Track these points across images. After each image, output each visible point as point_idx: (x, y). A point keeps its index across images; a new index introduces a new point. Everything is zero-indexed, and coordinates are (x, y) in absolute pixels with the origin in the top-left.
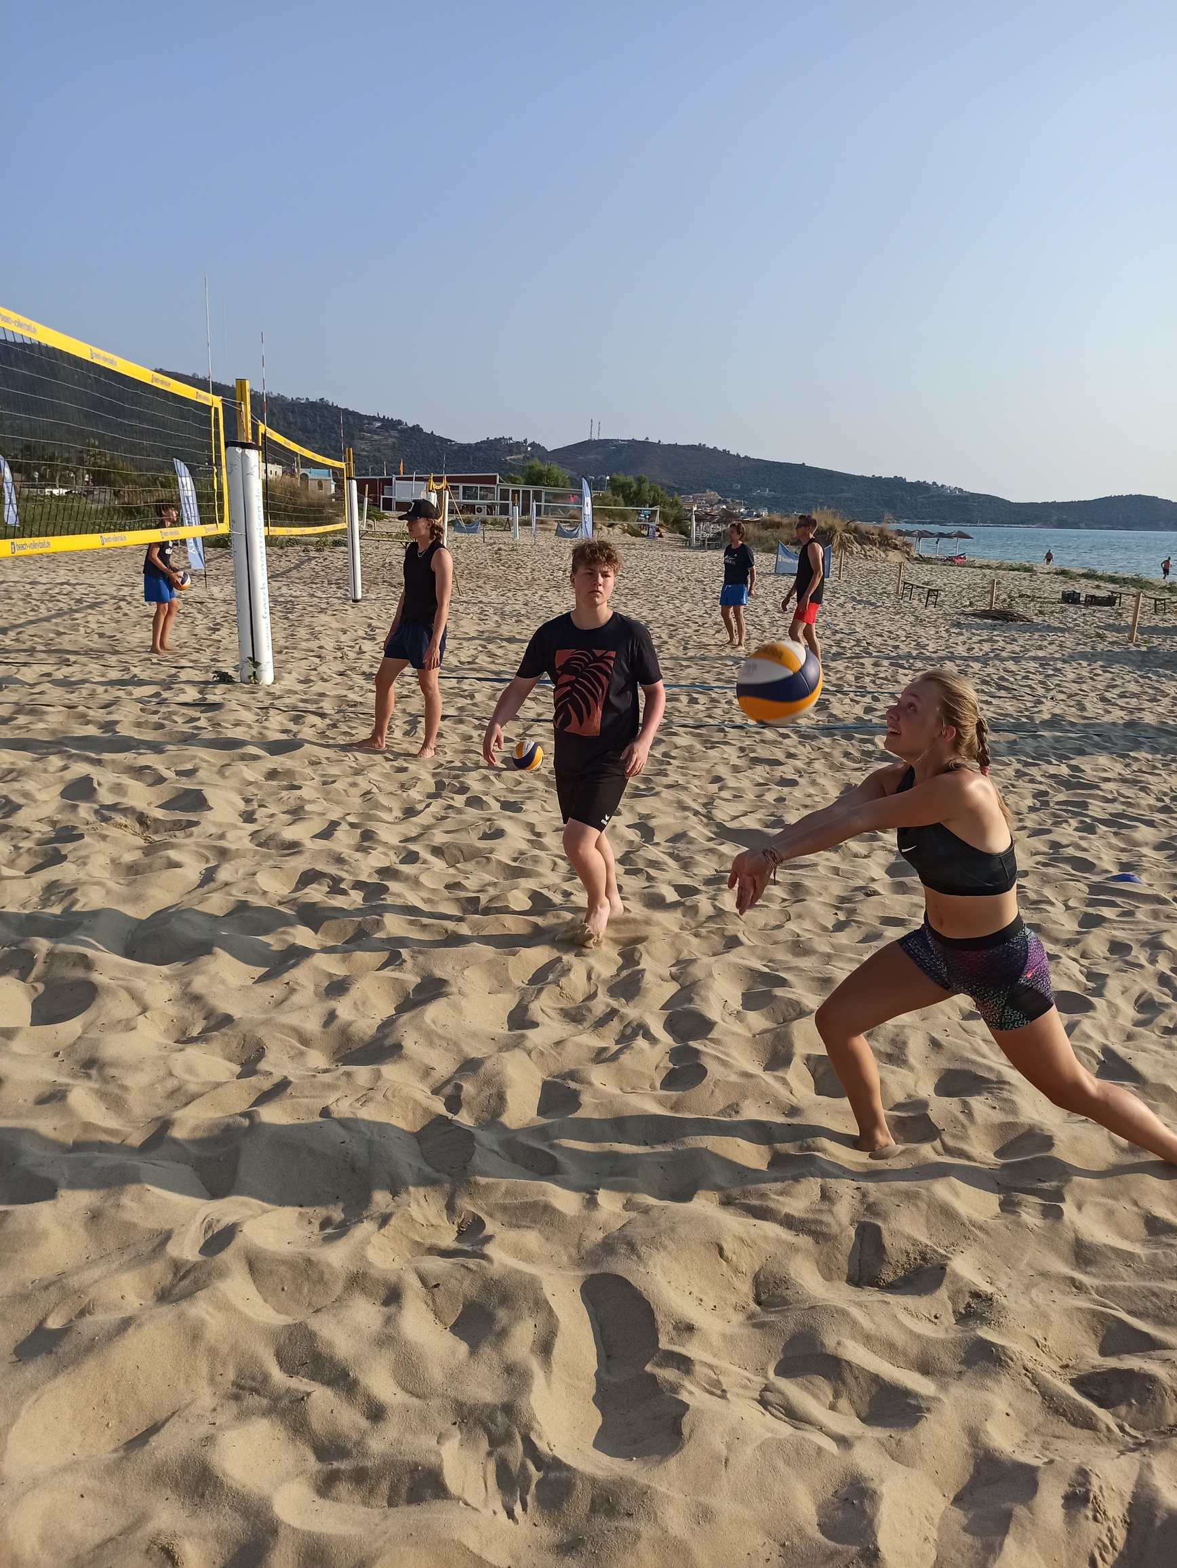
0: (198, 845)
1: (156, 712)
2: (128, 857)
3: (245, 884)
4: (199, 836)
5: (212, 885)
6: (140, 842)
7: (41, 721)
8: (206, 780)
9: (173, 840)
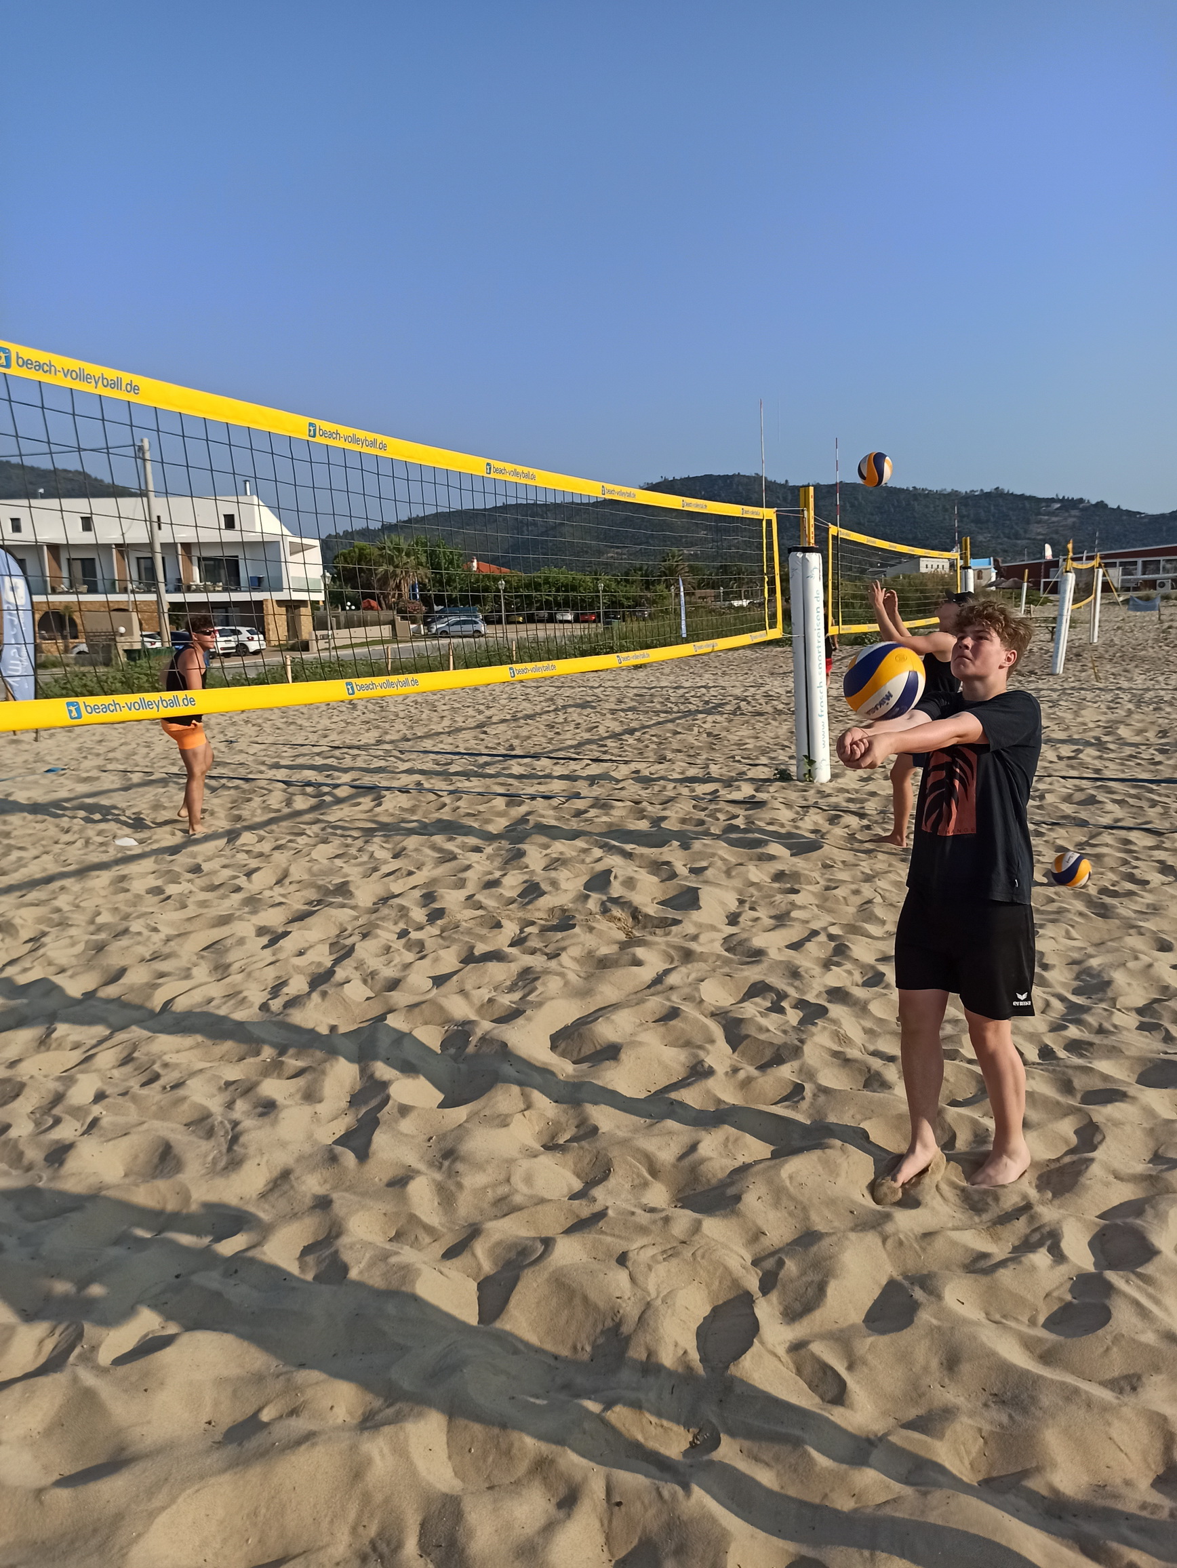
0: (668, 944)
1: (704, 809)
2: (604, 950)
3: (687, 990)
4: (676, 935)
5: (659, 987)
6: (622, 936)
7: (607, 814)
8: (711, 878)
9: (649, 938)
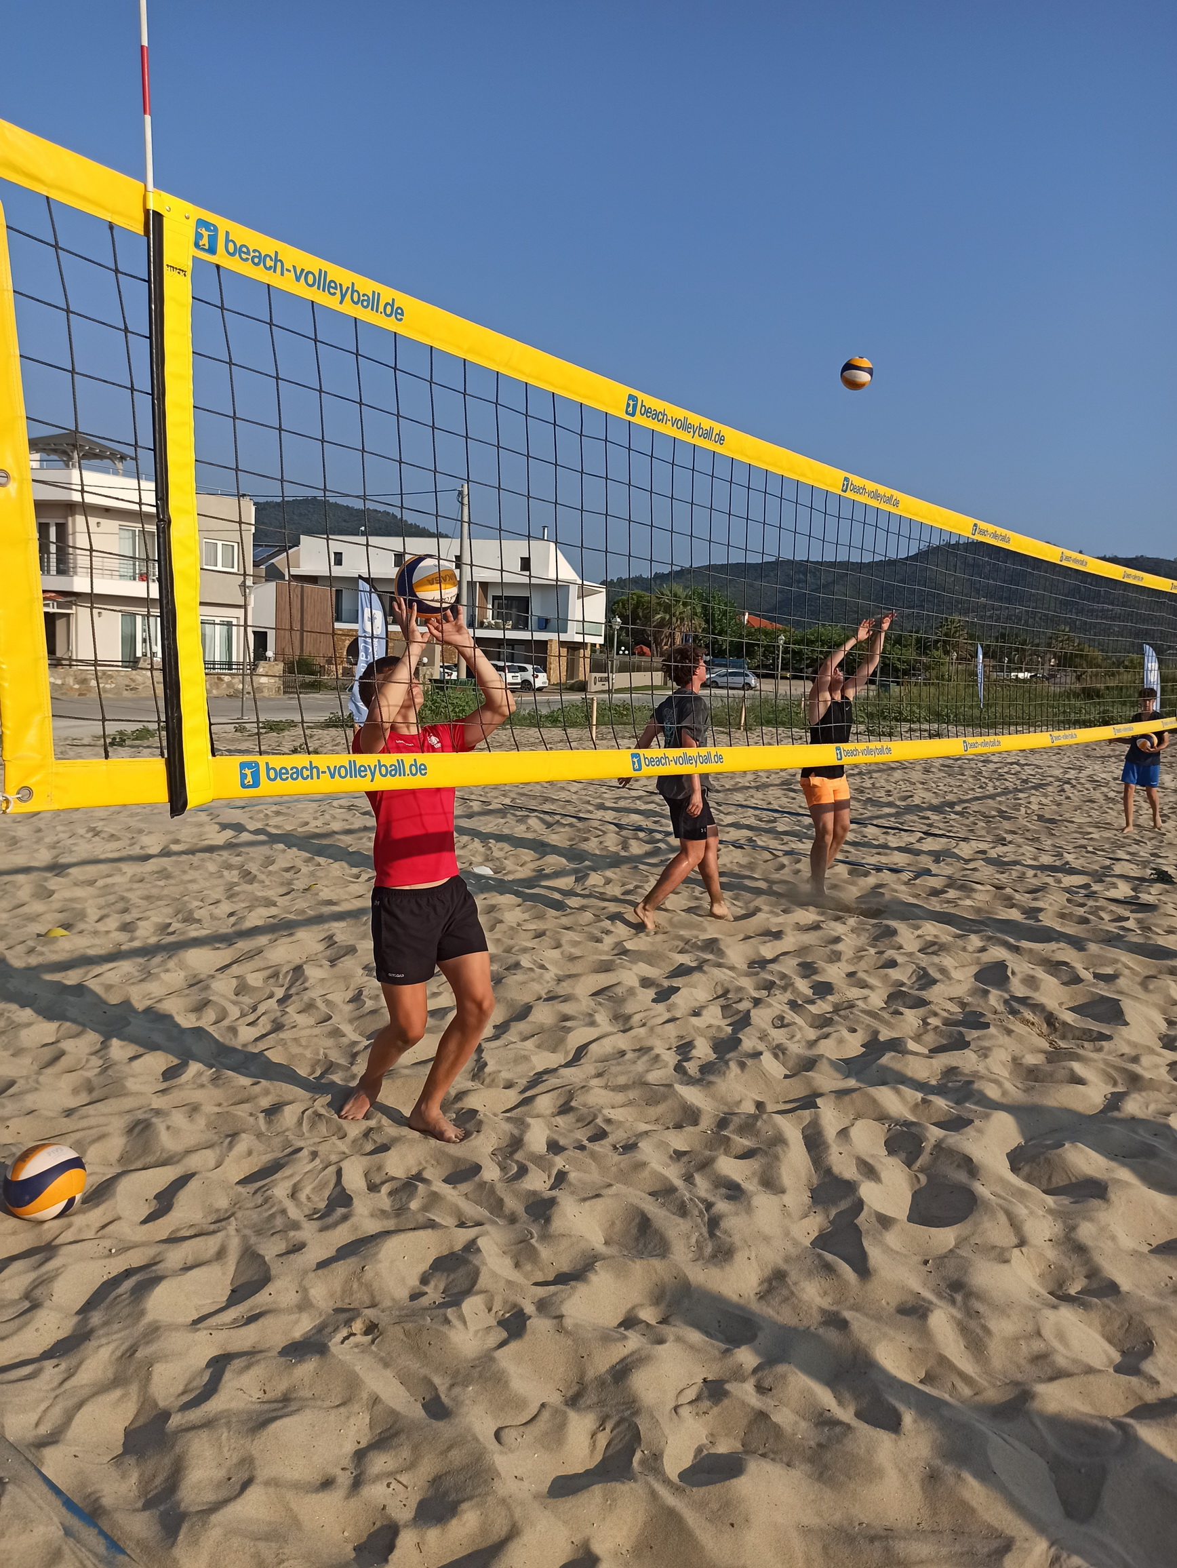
0: (1105, 1061)
1: (1083, 905)
2: (1031, 1059)
3: (1153, 1124)
4: (1109, 1053)
6: (1044, 1044)
7: (969, 897)
8: (1126, 989)
9: (1081, 1051)
